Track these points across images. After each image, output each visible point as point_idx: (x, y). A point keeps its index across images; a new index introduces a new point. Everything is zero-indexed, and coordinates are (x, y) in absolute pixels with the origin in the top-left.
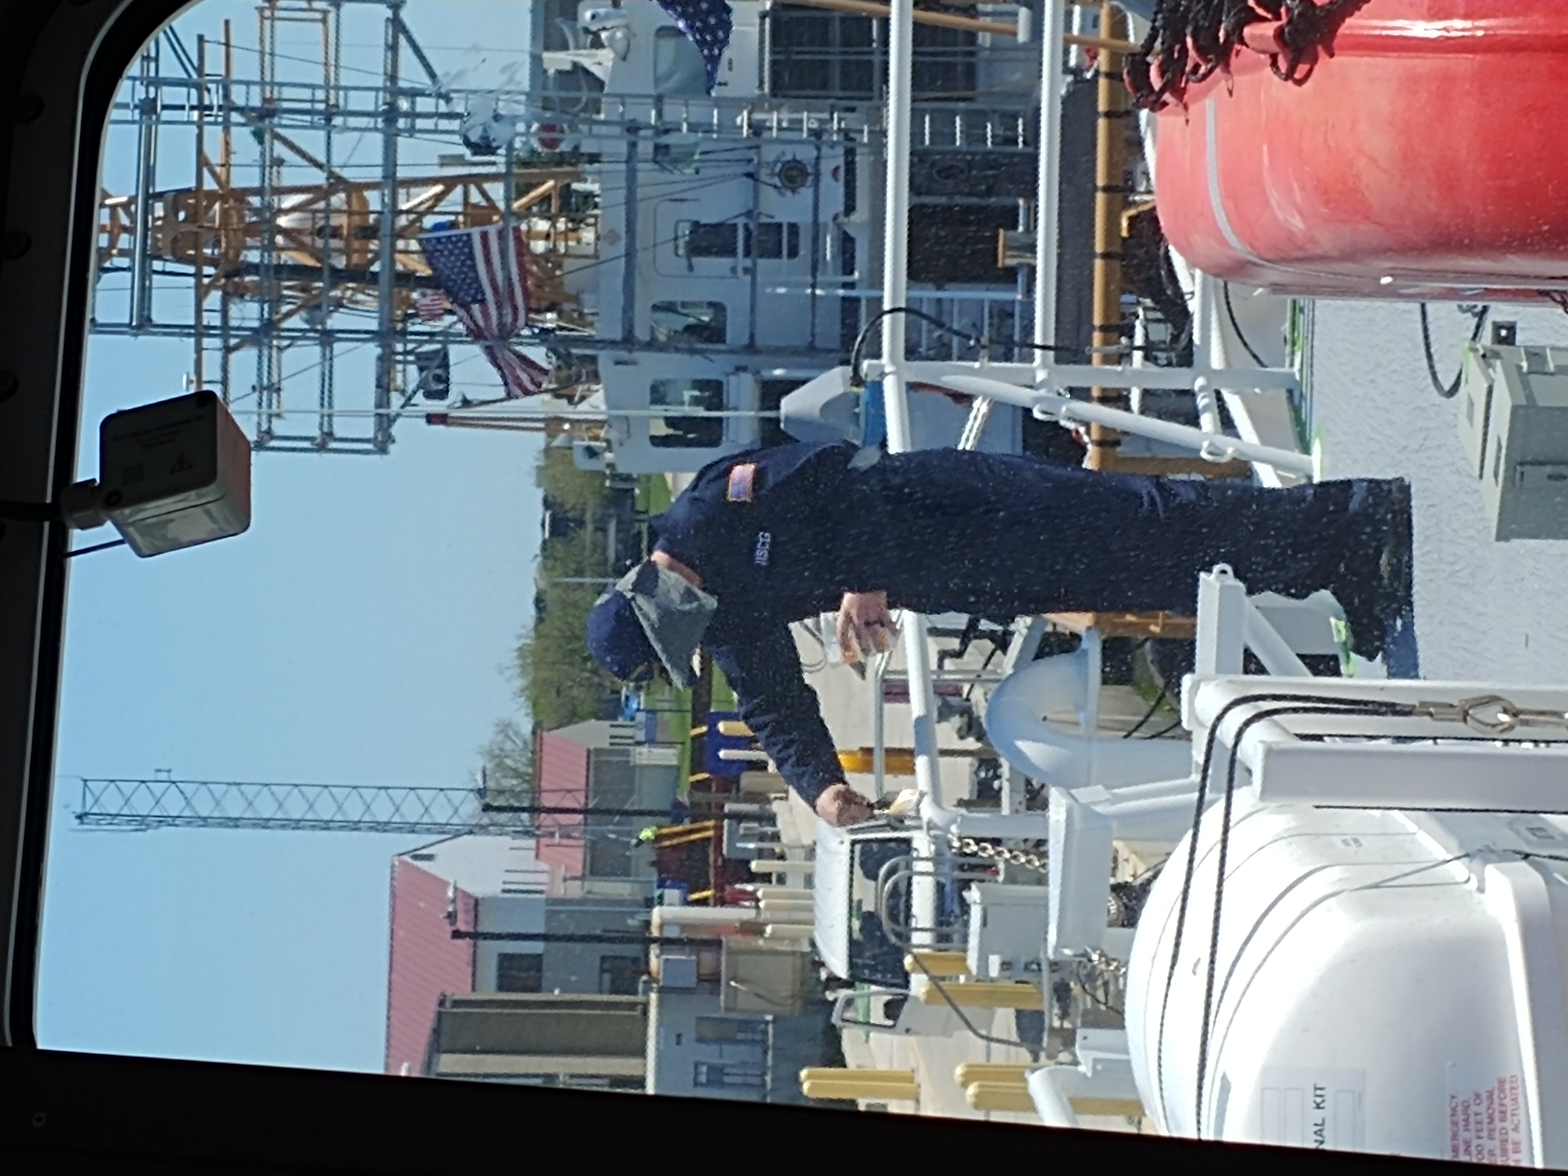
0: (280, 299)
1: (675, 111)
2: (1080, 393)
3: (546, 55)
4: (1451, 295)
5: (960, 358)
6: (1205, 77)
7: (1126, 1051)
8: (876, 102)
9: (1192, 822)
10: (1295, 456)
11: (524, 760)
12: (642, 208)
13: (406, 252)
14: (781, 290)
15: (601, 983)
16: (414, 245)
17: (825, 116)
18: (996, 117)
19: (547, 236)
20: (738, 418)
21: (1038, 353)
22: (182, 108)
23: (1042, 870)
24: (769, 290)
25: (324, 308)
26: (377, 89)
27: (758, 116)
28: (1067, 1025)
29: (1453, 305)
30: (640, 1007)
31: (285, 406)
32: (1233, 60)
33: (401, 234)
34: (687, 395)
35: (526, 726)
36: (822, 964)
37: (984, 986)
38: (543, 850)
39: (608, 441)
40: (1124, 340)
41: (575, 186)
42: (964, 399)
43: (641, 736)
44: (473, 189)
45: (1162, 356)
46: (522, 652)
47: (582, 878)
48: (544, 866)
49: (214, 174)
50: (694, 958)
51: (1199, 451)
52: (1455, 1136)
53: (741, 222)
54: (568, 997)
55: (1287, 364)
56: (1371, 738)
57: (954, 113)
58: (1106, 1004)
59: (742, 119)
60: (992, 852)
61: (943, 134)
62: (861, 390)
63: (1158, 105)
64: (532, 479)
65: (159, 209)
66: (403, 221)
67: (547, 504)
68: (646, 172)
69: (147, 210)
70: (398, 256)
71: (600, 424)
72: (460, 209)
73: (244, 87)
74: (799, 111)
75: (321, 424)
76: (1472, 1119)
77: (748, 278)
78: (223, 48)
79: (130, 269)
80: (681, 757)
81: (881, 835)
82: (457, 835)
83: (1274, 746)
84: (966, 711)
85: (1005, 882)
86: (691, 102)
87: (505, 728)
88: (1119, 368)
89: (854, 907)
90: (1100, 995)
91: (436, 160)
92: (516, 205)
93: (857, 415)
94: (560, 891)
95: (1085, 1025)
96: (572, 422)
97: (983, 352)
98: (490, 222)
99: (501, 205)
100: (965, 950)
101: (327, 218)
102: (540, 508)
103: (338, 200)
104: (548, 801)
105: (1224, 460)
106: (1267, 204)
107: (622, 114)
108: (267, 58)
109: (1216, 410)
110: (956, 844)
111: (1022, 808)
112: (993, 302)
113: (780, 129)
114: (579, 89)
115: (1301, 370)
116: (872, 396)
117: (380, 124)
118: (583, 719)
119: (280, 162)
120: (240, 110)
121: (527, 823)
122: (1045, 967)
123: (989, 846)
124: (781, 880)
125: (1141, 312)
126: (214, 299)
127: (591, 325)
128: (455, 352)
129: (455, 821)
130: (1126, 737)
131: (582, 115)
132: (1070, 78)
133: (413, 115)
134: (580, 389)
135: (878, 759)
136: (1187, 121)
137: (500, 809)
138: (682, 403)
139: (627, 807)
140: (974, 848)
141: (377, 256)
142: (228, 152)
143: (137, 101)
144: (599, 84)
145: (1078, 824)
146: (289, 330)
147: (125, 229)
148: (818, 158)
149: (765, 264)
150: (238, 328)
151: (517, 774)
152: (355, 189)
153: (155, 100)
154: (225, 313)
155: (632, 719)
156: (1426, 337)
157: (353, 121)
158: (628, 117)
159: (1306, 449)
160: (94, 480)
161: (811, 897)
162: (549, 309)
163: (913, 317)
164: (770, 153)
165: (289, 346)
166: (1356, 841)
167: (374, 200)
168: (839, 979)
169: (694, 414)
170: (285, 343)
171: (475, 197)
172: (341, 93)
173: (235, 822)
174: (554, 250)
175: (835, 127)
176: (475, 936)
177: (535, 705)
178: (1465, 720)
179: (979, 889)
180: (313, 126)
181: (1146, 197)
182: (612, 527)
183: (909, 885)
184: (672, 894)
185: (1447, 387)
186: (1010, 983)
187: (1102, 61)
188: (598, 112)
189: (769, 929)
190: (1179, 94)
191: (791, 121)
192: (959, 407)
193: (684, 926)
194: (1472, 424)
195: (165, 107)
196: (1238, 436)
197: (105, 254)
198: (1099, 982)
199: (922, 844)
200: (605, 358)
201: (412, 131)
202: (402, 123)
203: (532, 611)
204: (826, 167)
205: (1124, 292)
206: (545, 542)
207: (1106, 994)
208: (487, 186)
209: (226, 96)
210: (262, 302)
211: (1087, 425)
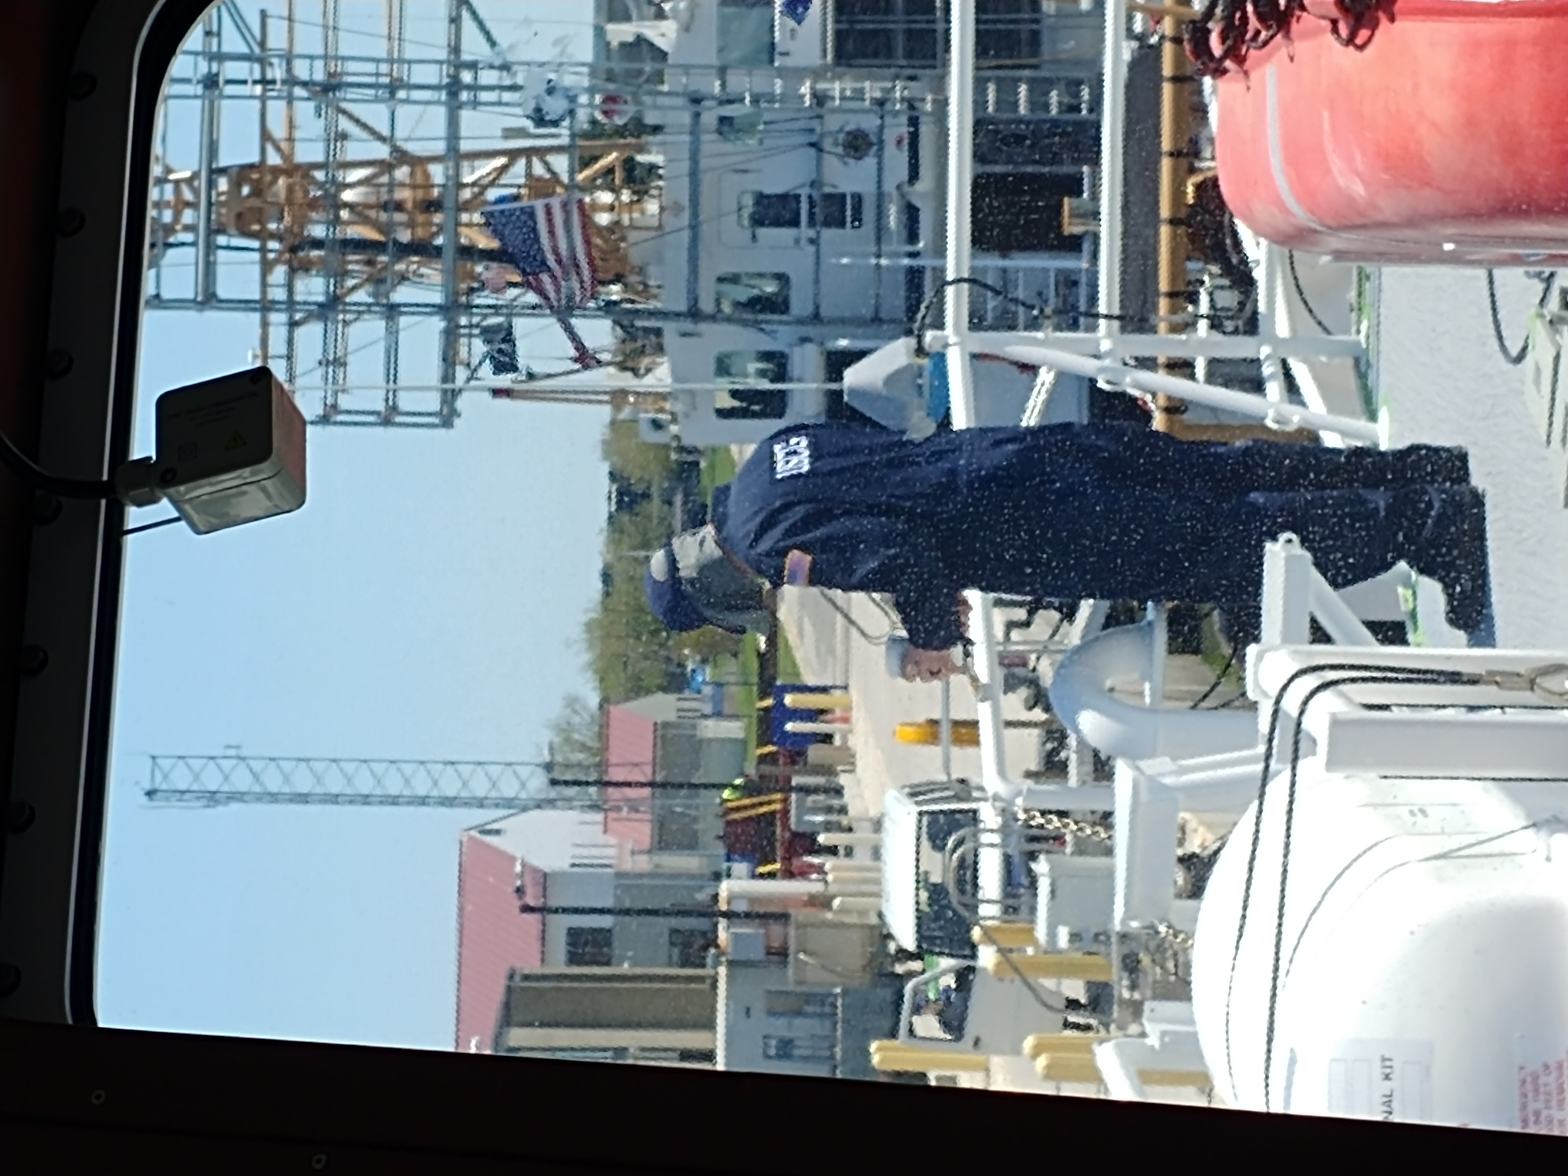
0: (346, 274)
1: (738, 82)
2: (1146, 363)
3: (611, 27)
4: (1516, 260)
5: (1026, 328)
6: (1266, 43)
7: (1192, 1022)
8: (938, 71)
9: (1257, 794)
10: (1362, 424)
11: (590, 734)
12: (706, 181)
13: (470, 225)
14: (845, 261)
15: (670, 957)
16: (477, 218)
17: (889, 85)
18: (1062, 85)
19: (611, 208)
20: (803, 391)
21: (1102, 322)
22: (244, 82)
23: (1108, 842)
24: (834, 261)
25: (389, 281)
26: (441, 62)
27: (821, 86)
28: (1137, 996)
29: (1520, 271)
30: (708, 981)
31: (350, 383)
32: (1295, 26)
33: (466, 206)
34: (753, 366)
35: (593, 700)
36: (889, 936)
37: (1051, 958)
38: (611, 825)
39: (672, 414)
40: (1190, 308)
41: (640, 158)
42: (1030, 369)
43: (708, 709)
44: (536, 162)
45: (1229, 325)
46: (589, 626)
47: (649, 852)
48: (612, 840)
49: (278, 149)
50: (762, 931)
51: (1263, 419)
52: (1524, 1107)
53: (804, 192)
54: (638, 971)
55: (1354, 329)
56: (1439, 707)
57: (1018, 80)
58: (1176, 974)
59: (805, 89)
60: (1058, 824)
61: (1007, 101)
62: (925, 362)
63: (1219, 72)
64: (598, 453)
65: (223, 184)
66: (466, 194)
67: (613, 476)
68: (710, 143)
69: (211, 184)
70: (463, 230)
71: (664, 397)
72: (522, 181)
73: (308, 61)
74: (861, 79)
75: (387, 400)
76: (1542, 1089)
77: (812, 249)
78: (286, 23)
79: (194, 244)
80: (748, 729)
81: (945, 807)
82: (525, 809)
83: (1341, 717)
84: (1033, 682)
85: (1073, 853)
86: (755, 72)
87: (572, 703)
88: (1183, 337)
89: (921, 879)
90: (1170, 965)
91: (499, 133)
92: (580, 177)
93: (920, 387)
94: (629, 865)
95: (1155, 997)
96: (637, 394)
97: (1047, 322)
98: (553, 194)
99: (565, 178)
100: (1032, 921)
101: (391, 191)
102: (606, 481)
103: (402, 173)
104: (616, 774)
105: (1290, 428)
106: (1328, 172)
107: (686, 86)
108: (330, 33)
109: (1282, 377)
110: (1022, 816)
111: (1090, 779)
112: (1059, 272)
113: (843, 98)
114: (642, 60)
115: (1368, 337)
116: (935, 365)
117: (443, 96)
118: (648, 692)
119: (344, 136)
120: (305, 84)
121: (595, 797)
122: (1114, 939)
123: (1054, 818)
124: (849, 852)
125: (1206, 278)
126: (279, 273)
127: (655, 297)
128: (520, 326)
129: (523, 795)
130: (1194, 707)
131: (646, 87)
132: (1135, 44)
133: (475, 88)
134: (645, 362)
135: (945, 731)
136: (1248, 88)
137: (566, 783)
138: (746, 376)
139: (694, 781)
140: (1042, 821)
141: (441, 228)
142: (291, 126)
143: (199, 76)
144: (662, 55)
145: (1144, 796)
146: (355, 304)
147: (188, 204)
148: (881, 128)
149: (829, 234)
150: (305, 303)
151: (584, 747)
152: (417, 162)
153: (217, 75)
154: (290, 287)
155: (699, 692)
156: (1493, 302)
157: (416, 95)
158: (692, 88)
159: (1372, 416)
160: (150, 458)
161: (879, 870)
162: (612, 282)
163: (976, 288)
164: (833, 123)
165: (356, 320)
166: (1423, 811)
167: (437, 173)
168: (905, 951)
169: (759, 387)
170: (349, 317)
171: (538, 169)
172: (406, 66)
173: (303, 798)
174: (617, 223)
175: (898, 95)
176: (543, 910)
177: (602, 680)
178: (1532, 689)
179: (1049, 861)
180: (377, 100)
181: (1211, 164)
182: (678, 499)
183: (976, 856)
184: (740, 867)
185: (1514, 352)
186: (1078, 955)
187: (1167, 26)
188: (662, 82)
189: (836, 902)
190: (1241, 60)
191: (854, 90)
192: (1025, 376)
193: (753, 899)
194: (1539, 390)
195: (229, 82)
196: (1303, 404)
197: (169, 229)
198: (1170, 953)
199: (989, 817)
200: (669, 328)
201: (475, 104)
202: (464, 96)
203: (599, 585)
204: (890, 136)
205: (1189, 259)
206: (611, 517)
207: (1176, 966)
208: (551, 158)
209: (289, 70)
210: (327, 276)
211: (1154, 395)
